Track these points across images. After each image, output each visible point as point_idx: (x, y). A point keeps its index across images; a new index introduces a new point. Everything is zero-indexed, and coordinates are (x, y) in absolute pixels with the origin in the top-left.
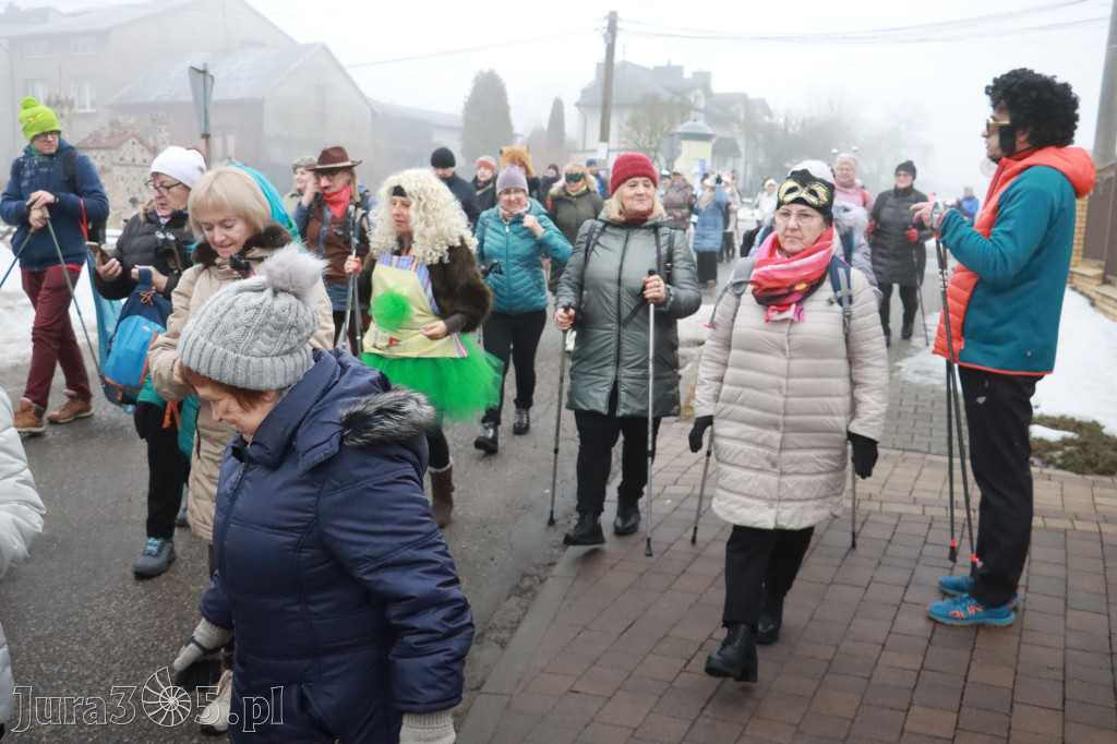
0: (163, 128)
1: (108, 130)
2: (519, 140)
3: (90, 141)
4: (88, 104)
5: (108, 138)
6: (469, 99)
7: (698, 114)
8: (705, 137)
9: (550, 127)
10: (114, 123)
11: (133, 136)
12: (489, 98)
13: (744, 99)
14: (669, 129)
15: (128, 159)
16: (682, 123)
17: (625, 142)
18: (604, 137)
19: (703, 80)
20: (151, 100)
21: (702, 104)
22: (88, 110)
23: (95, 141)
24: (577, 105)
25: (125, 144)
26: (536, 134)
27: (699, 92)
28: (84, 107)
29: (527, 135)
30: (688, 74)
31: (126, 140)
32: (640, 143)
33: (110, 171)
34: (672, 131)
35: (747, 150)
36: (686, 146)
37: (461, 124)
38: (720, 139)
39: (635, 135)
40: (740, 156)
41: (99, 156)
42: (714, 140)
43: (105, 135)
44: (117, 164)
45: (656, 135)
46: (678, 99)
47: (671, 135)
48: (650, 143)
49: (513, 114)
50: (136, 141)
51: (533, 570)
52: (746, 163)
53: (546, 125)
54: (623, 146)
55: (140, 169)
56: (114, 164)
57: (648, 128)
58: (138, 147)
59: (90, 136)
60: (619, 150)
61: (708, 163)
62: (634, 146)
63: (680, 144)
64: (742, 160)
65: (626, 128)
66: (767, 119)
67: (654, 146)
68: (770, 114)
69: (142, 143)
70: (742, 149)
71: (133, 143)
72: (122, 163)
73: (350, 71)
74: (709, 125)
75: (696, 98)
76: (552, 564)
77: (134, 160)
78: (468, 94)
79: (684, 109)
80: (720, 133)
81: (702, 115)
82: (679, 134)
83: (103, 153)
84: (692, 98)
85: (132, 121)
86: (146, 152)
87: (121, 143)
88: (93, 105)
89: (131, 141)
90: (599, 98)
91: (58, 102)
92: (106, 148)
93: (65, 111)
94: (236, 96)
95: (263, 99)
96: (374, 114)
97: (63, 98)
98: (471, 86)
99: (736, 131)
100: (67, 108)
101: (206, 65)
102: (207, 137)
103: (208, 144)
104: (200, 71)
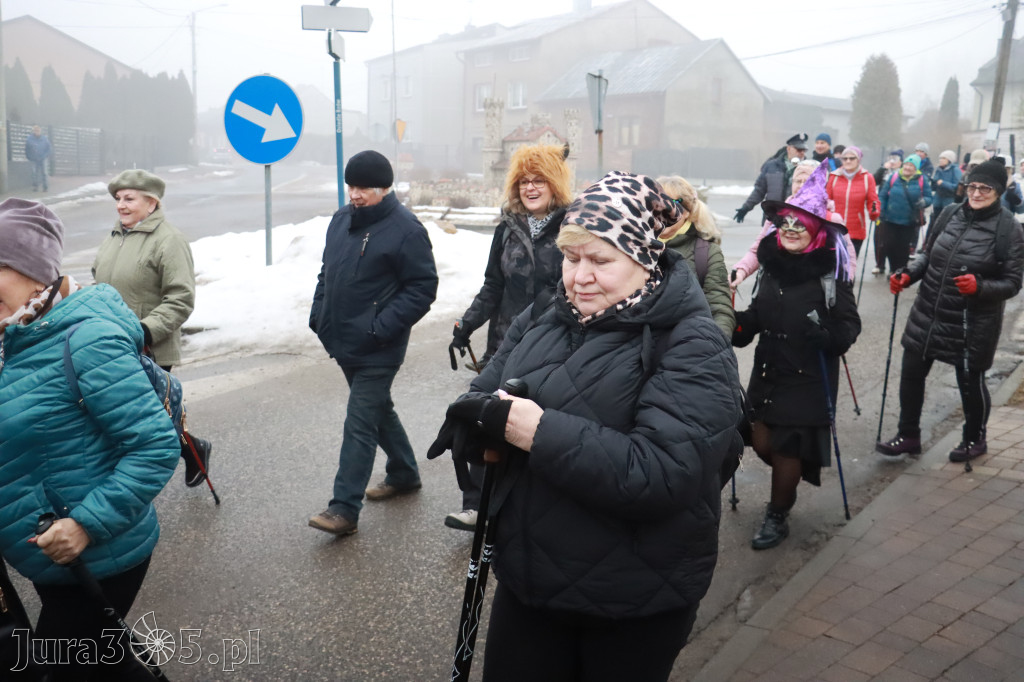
0: (574, 122)
1: (530, 126)
2: (911, 122)
3: (514, 135)
4: (521, 101)
5: (528, 133)
6: (859, 84)
9: (943, 106)
10: (535, 119)
11: (548, 129)
12: (879, 82)
18: (995, 117)
20: (569, 96)
22: (521, 106)
23: (518, 135)
24: (973, 84)
25: (542, 138)
26: (928, 116)
28: (518, 104)
29: (920, 117)
31: (543, 133)
37: (851, 109)
43: (527, 130)
50: (550, 133)
53: (939, 106)
58: (552, 138)
59: (515, 131)
60: (1012, 129)
69: (556, 136)
71: (547, 137)
73: (744, 63)
76: (841, 525)
78: (859, 79)
85: (549, 117)
87: (538, 137)
88: (524, 104)
89: (546, 134)
90: (993, 77)
91: (492, 105)
92: (527, 141)
93: (497, 111)
94: (642, 90)
95: (665, 92)
96: (766, 102)
97: (496, 100)
98: (861, 72)
100: (498, 108)
101: (601, 72)
102: (599, 131)
103: (600, 137)
104: (596, 76)
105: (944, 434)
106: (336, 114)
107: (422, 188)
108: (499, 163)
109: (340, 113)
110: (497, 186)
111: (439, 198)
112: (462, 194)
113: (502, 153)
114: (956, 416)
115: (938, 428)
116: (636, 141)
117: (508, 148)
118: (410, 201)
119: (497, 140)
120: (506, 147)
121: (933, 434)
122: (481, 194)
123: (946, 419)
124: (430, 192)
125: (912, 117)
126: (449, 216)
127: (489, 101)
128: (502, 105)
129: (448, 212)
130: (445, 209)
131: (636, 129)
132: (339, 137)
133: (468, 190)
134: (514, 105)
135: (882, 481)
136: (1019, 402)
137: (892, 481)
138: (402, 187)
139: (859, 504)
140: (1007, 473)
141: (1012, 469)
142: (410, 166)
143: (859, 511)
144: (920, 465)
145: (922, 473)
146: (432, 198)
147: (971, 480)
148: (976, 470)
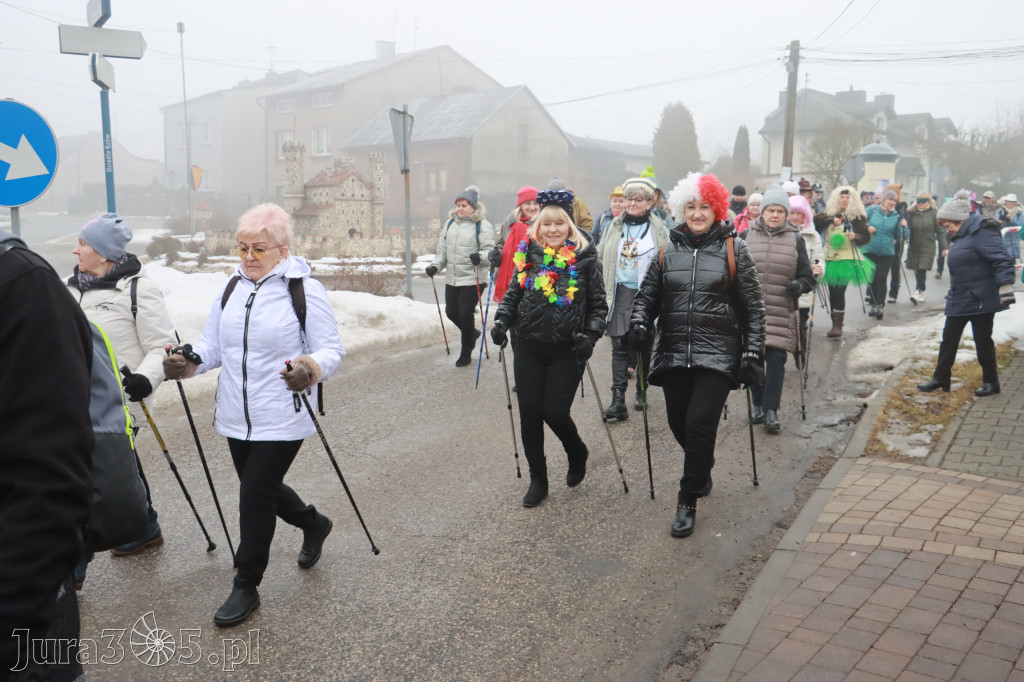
0: (379, 166)
1: (333, 170)
2: (707, 167)
3: (317, 180)
4: (325, 150)
5: (332, 177)
6: (658, 130)
7: (880, 136)
8: (889, 158)
9: (735, 154)
10: (338, 164)
11: (353, 174)
12: (677, 129)
13: (927, 119)
14: (851, 153)
15: (349, 194)
16: (864, 146)
17: (808, 166)
18: (787, 162)
19: (886, 102)
20: (375, 143)
21: (885, 126)
22: (325, 153)
23: (321, 180)
24: (761, 132)
25: (346, 182)
26: (722, 161)
27: (882, 115)
28: (322, 151)
29: (714, 162)
30: (870, 98)
31: (347, 178)
32: (823, 167)
33: (333, 205)
34: (853, 155)
35: (931, 170)
36: (869, 167)
37: (652, 155)
38: (904, 159)
39: (818, 159)
40: (924, 175)
41: (324, 193)
42: (897, 161)
43: (330, 175)
44: (338, 200)
45: (838, 159)
46: (860, 123)
47: (853, 157)
48: (832, 165)
50: (355, 178)
51: (699, 633)
52: (930, 181)
53: (731, 153)
54: (806, 169)
55: (359, 203)
56: (336, 200)
57: (831, 151)
58: (357, 183)
59: (318, 175)
60: (802, 173)
62: (817, 168)
63: (863, 166)
64: (926, 179)
65: (808, 152)
66: (952, 137)
67: (836, 168)
68: (955, 133)
69: (360, 180)
70: (926, 169)
71: (353, 181)
72: (343, 198)
73: (548, 109)
74: (892, 146)
75: (879, 120)
76: (720, 626)
77: (353, 195)
78: (658, 126)
79: (868, 132)
80: (905, 153)
81: (884, 137)
82: (861, 156)
83: (327, 190)
84: (875, 121)
85: (353, 161)
86: (364, 188)
87: (342, 181)
88: (328, 151)
89: (351, 179)
90: (782, 125)
91: (292, 148)
92: (330, 186)
93: (298, 155)
94: (447, 136)
95: (471, 137)
96: (571, 147)
97: (296, 143)
98: (660, 118)
99: (920, 151)
100: (299, 153)
101: (405, 107)
102: (405, 171)
103: (407, 179)
104: (400, 112)
105: (808, 494)
106: (105, 150)
107: (219, 237)
108: (302, 208)
109: (110, 150)
110: (299, 234)
113: (305, 199)
114: (814, 472)
115: (797, 488)
116: (444, 187)
117: (310, 193)
118: (206, 251)
119: (298, 185)
120: (308, 194)
121: (796, 496)
123: (806, 476)
124: (226, 241)
125: (708, 163)
127: (288, 145)
128: (302, 149)
131: (443, 175)
132: (110, 177)
134: (318, 152)
135: (754, 560)
136: (876, 451)
137: (765, 560)
138: (199, 237)
139: (733, 595)
140: (889, 542)
141: (893, 535)
142: (208, 215)
143: (736, 603)
144: (791, 537)
145: (797, 547)
146: (230, 248)
147: (854, 554)
148: (856, 540)
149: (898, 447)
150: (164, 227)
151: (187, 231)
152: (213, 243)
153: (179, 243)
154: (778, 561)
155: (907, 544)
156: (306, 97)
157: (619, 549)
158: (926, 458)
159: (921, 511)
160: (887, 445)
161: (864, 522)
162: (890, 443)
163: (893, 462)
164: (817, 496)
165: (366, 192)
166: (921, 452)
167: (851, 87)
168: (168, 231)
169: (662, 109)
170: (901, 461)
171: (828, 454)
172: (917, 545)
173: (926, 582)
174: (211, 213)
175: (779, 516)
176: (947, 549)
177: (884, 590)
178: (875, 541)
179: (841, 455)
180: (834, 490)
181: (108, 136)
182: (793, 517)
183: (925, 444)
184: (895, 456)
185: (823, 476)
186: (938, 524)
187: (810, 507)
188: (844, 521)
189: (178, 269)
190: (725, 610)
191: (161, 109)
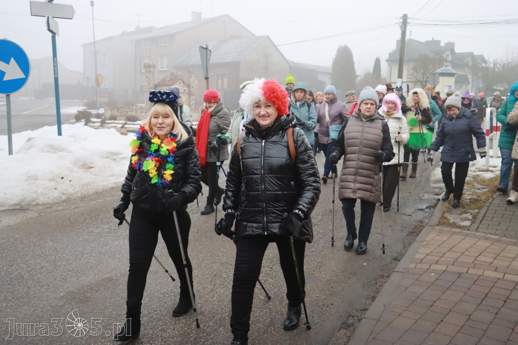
0: (193, 75)
1: (170, 77)
2: (359, 78)
3: (161, 82)
4: (165, 67)
5: (169, 81)
6: (335, 59)
7: (447, 63)
8: (452, 75)
9: (373, 72)
10: (172, 74)
11: (180, 79)
12: (344, 58)
13: (471, 55)
14: (432, 72)
16: (439, 68)
17: (410, 78)
18: (400, 76)
19: (450, 47)
20: (191, 64)
21: (450, 58)
22: (165, 69)
23: (163, 82)
24: (387, 61)
26: (367, 75)
27: (448, 53)
29: (363, 76)
31: (177, 81)
32: (418, 78)
34: (433, 72)
35: (473, 81)
36: (441, 79)
37: (331, 71)
38: (459, 75)
39: (416, 75)
40: (469, 84)
42: (456, 76)
45: (426, 75)
46: (437, 57)
47: (434, 74)
48: (423, 78)
49: (356, 66)
50: (181, 82)
51: (355, 313)
52: (472, 87)
53: (371, 71)
54: (410, 80)
57: (422, 71)
59: (162, 80)
60: (407, 82)
61: (453, 87)
62: (415, 80)
63: (439, 78)
64: (470, 86)
65: (410, 71)
66: (484, 65)
67: (425, 80)
68: (485, 62)
69: (183, 83)
70: (470, 80)
71: (180, 83)
73: (279, 48)
74: (453, 69)
75: (447, 55)
76: (366, 310)
78: (334, 57)
79: (441, 61)
80: (460, 72)
81: (449, 64)
82: (438, 73)
83: (166, 88)
84: (445, 56)
85: (180, 73)
86: (185, 87)
88: (167, 68)
90: (398, 57)
91: (149, 66)
92: (168, 85)
93: (152, 70)
94: (228, 61)
95: (240, 61)
96: (290, 67)
97: (151, 64)
98: (336, 53)
99: (467, 71)
100: (152, 68)
101: (207, 45)
102: (207, 78)
103: (207, 82)
104: (204, 48)
105: (410, 244)
106: (54, 66)
107: (111, 111)
109: (57, 66)
111: (120, 116)
112: (133, 114)
114: (413, 233)
115: (405, 241)
116: (225, 87)
118: (105, 118)
119: (152, 85)
121: (404, 245)
122: (143, 114)
123: (409, 235)
124: (115, 113)
125: (360, 76)
126: (126, 126)
127: (147, 64)
128: (154, 67)
129: (126, 124)
130: (124, 122)
131: (225, 80)
132: (56, 79)
133: (136, 112)
134: (162, 68)
135: (382, 277)
136: (444, 223)
137: (388, 277)
138: (101, 111)
139: (372, 294)
140: (451, 268)
141: (453, 265)
142: (106, 100)
143: (374, 298)
144: (401, 265)
145: (404, 270)
146: (117, 116)
147: (433, 274)
148: (434, 267)
149: (456, 221)
150: (83, 106)
151: (95, 108)
152: (108, 114)
153: (91, 113)
154: (395, 277)
155: (461, 270)
156: (155, 40)
157: (314, 271)
158: (470, 226)
159: (467, 253)
160: (450, 220)
161: (438, 258)
162: (451, 218)
163: (453, 228)
164: (414, 245)
165: (186, 89)
166: (467, 223)
167: (433, 39)
168: (85, 108)
169: (337, 48)
170: (457, 228)
171: (420, 224)
172: (465, 270)
173: (469, 289)
174: (107, 99)
175: (395, 255)
176: (480, 272)
177: (448, 292)
178: (444, 268)
179: (426, 225)
180: (423, 242)
181: (55, 59)
182: (403, 255)
183: (469, 220)
184: (454, 225)
185: (418, 235)
186: (475, 259)
187: (411, 250)
188: (428, 257)
189: (90, 126)
190: (368, 302)
191: (82, 45)
